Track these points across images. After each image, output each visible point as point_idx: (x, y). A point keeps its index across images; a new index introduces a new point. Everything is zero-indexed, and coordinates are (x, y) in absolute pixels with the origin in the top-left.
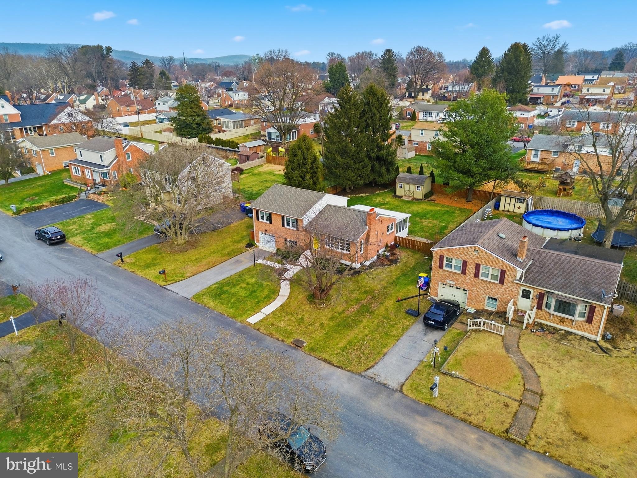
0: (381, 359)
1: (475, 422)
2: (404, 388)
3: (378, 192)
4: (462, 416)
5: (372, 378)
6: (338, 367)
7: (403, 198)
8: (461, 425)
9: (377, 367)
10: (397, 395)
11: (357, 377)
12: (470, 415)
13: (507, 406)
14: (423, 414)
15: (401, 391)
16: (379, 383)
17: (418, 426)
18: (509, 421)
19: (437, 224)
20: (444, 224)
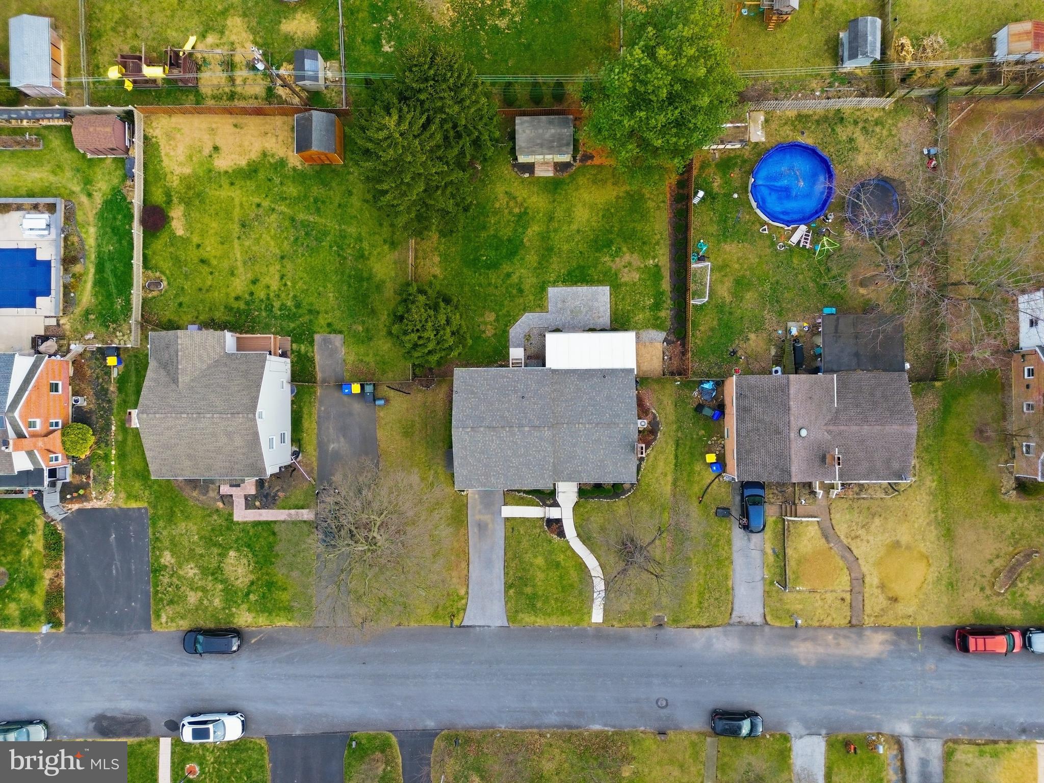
0: (734, 596)
1: (827, 624)
2: (768, 618)
4: (818, 624)
5: (739, 622)
6: (708, 627)
7: (538, 173)
8: (820, 632)
9: (736, 607)
10: (767, 629)
11: (729, 628)
12: (822, 621)
13: (843, 599)
14: (793, 637)
15: (767, 623)
16: (748, 625)
17: (795, 650)
18: (849, 614)
19: (642, 266)
20: (651, 262)
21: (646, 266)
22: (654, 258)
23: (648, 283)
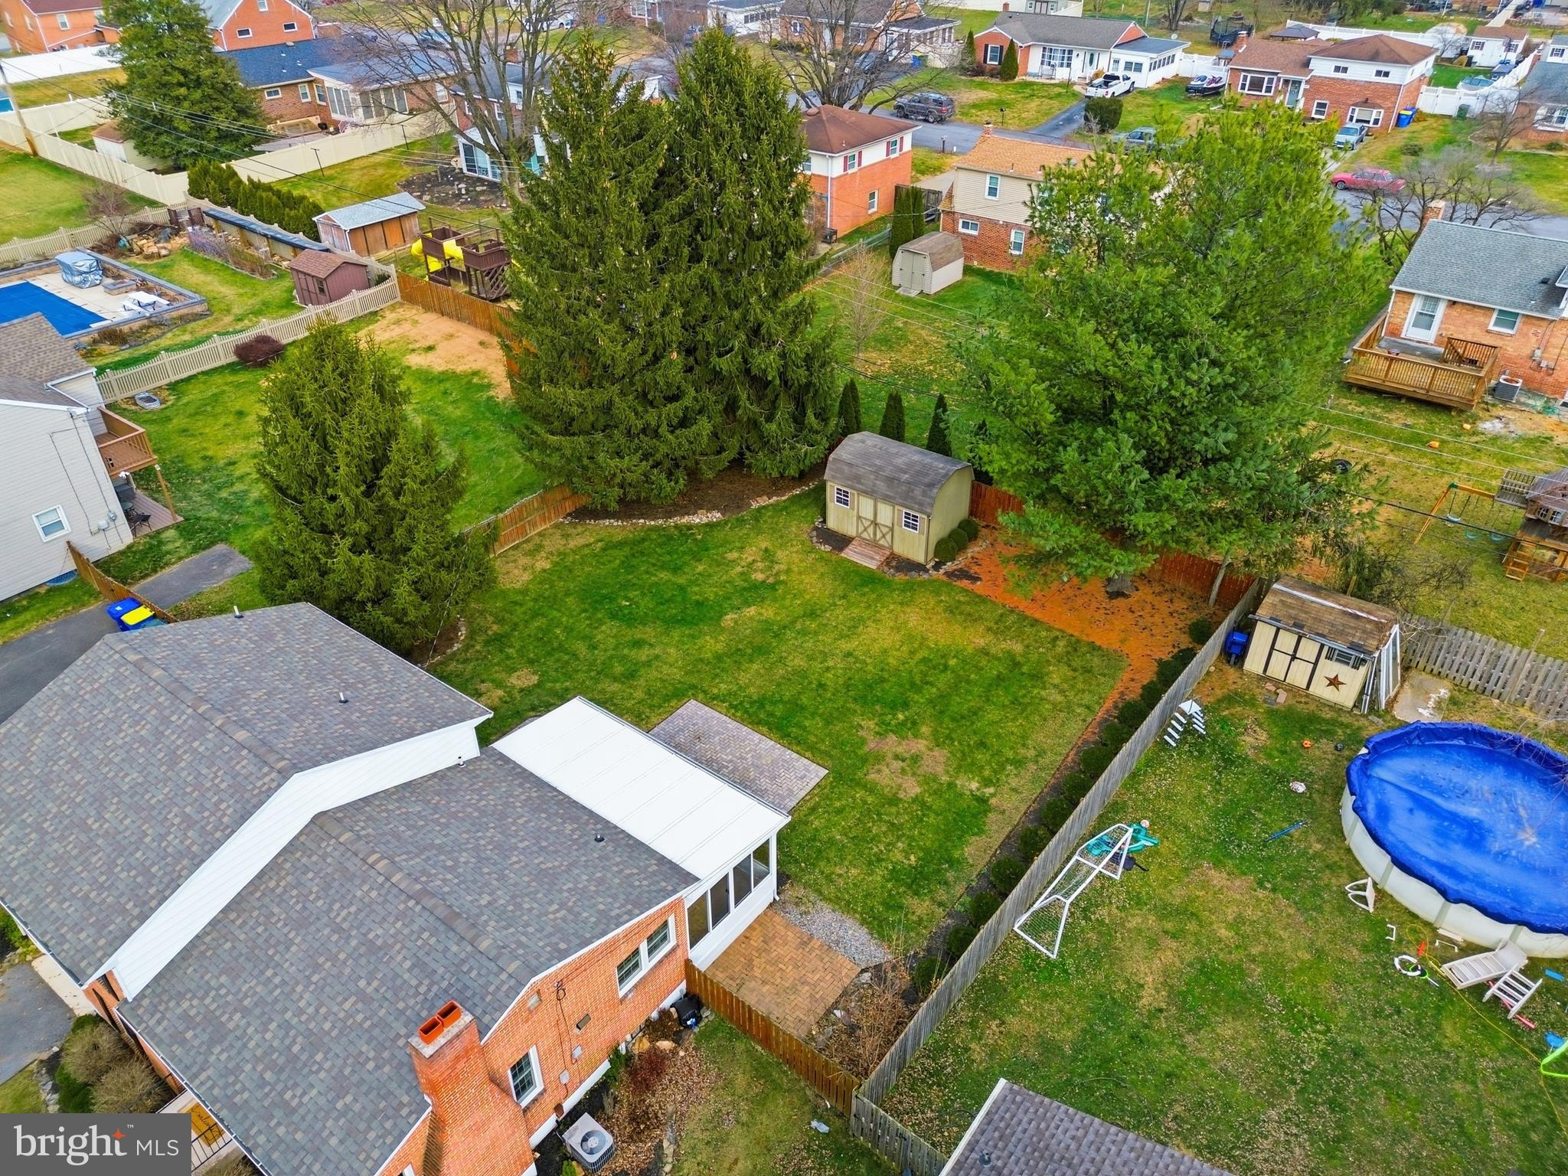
3: (763, 501)
7: (850, 554)
19: (945, 779)
20: (974, 785)
21: (951, 785)
22: (987, 782)
23: (932, 819)
